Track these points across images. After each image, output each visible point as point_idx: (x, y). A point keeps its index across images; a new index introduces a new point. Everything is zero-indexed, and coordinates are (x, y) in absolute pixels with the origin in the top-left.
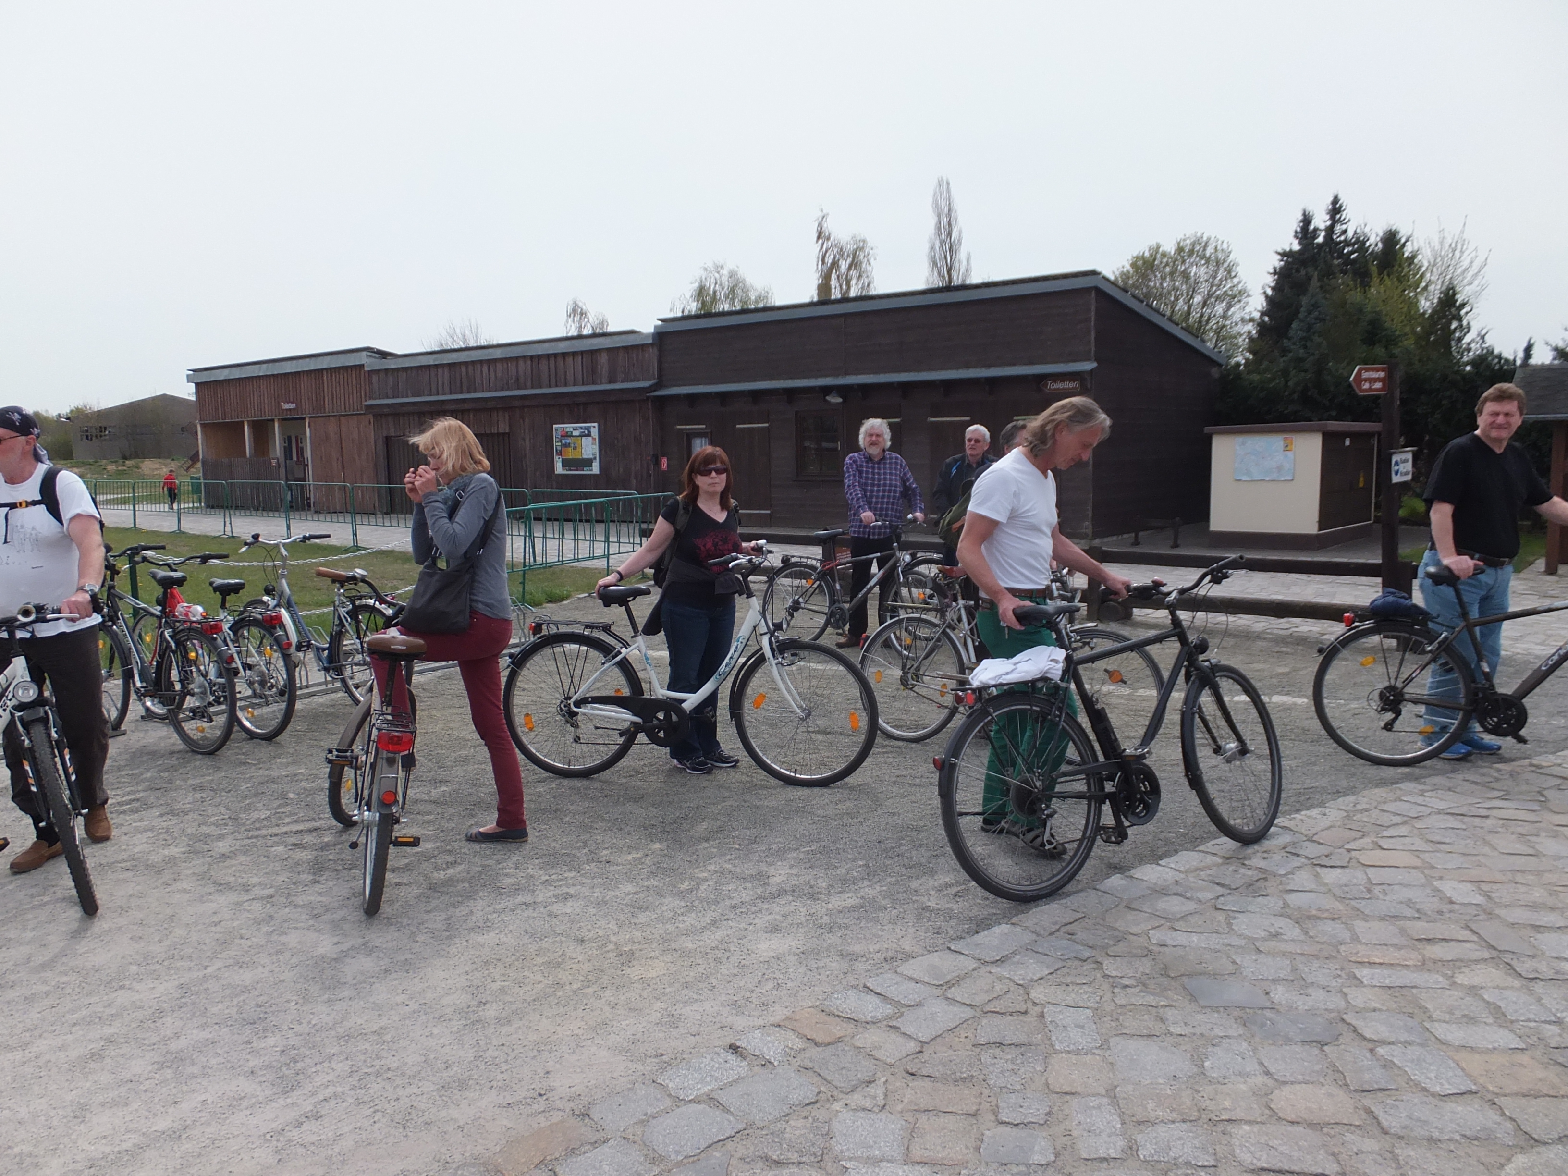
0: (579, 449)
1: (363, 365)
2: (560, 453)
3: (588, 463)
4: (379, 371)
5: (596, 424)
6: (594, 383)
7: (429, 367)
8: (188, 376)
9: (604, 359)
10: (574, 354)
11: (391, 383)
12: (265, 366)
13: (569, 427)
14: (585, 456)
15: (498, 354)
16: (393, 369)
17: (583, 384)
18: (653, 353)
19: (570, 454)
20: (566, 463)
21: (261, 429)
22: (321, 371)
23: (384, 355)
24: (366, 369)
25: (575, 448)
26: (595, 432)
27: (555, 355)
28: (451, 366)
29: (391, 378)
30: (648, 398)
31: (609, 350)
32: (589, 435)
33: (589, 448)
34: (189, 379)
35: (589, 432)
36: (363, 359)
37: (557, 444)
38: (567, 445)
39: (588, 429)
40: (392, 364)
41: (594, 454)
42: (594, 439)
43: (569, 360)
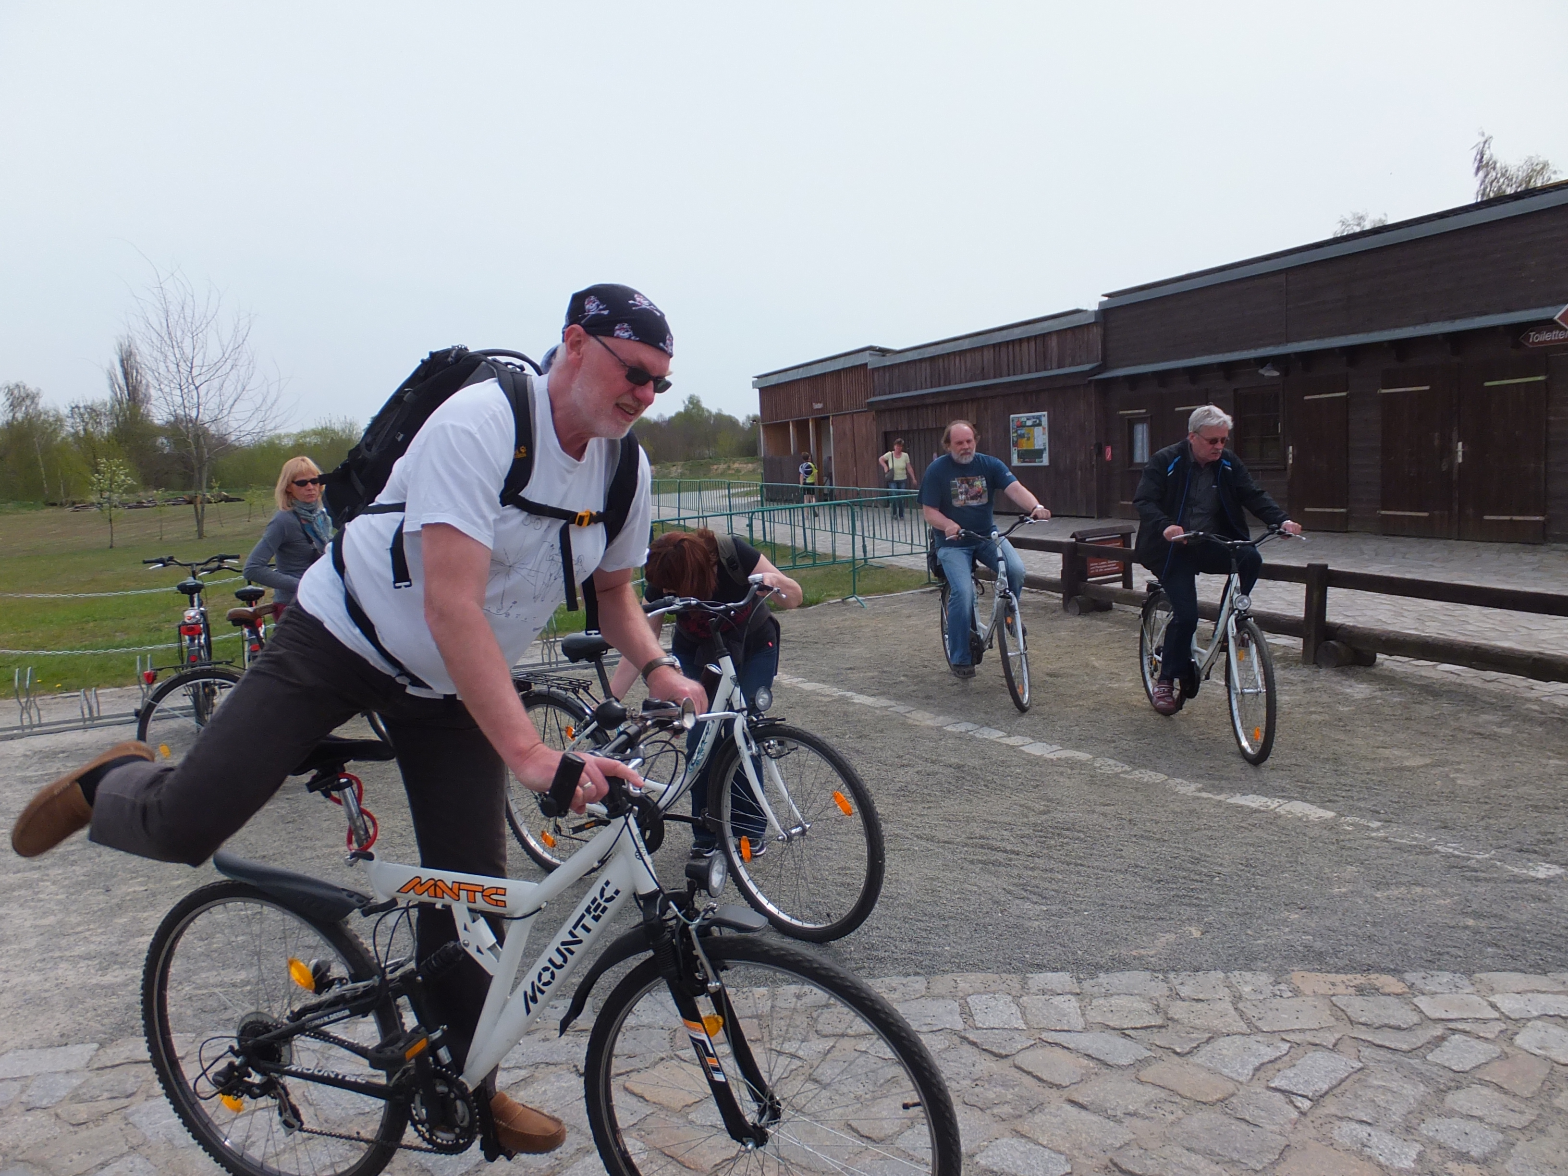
0: (1032, 440)
1: (866, 364)
2: (1016, 444)
3: (1039, 453)
4: (879, 368)
5: (1045, 413)
6: (1045, 369)
7: (914, 362)
8: (753, 382)
9: (1054, 342)
10: (1028, 339)
11: (887, 380)
12: (801, 370)
13: (1023, 416)
14: (1037, 447)
15: (966, 345)
16: (889, 366)
17: (1037, 371)
18: (1097, 331)
19: (1025, 445)
20: (1022, 456)
21: (802, 426)
22: (839, 371)
23: (883, 352)
24: (869, 367)
25: (1028, 439)
26: (1045, 421)
27: (1013, 341)
28: (932, 359)
29: (887, 375)
30: (1090, 381)
31: (1058, 332)
32: (1040, 425)
33: (1040, 438)
34: (755, 385)
35: (1040, 421)
36: (865, 358)
37: (1013, 435)
38: (1021, 436)
39: (1039, 418)
40: (888, 361)
41: (1044, 445)
42: (1044, 429)
43: (1025, 345)
